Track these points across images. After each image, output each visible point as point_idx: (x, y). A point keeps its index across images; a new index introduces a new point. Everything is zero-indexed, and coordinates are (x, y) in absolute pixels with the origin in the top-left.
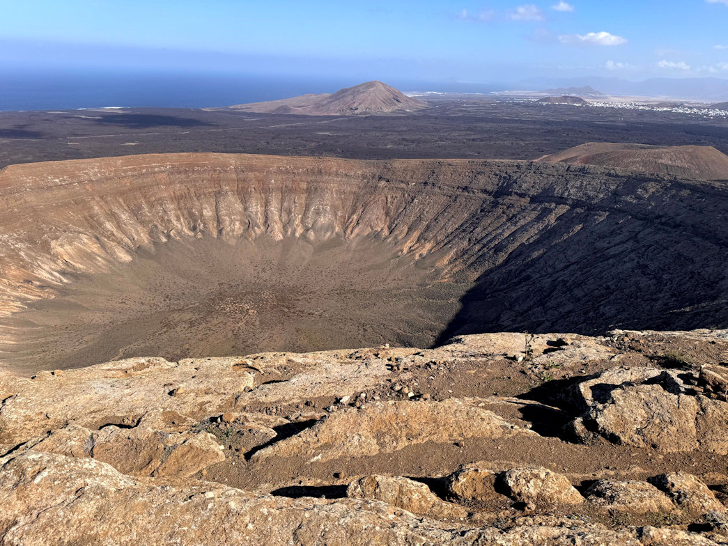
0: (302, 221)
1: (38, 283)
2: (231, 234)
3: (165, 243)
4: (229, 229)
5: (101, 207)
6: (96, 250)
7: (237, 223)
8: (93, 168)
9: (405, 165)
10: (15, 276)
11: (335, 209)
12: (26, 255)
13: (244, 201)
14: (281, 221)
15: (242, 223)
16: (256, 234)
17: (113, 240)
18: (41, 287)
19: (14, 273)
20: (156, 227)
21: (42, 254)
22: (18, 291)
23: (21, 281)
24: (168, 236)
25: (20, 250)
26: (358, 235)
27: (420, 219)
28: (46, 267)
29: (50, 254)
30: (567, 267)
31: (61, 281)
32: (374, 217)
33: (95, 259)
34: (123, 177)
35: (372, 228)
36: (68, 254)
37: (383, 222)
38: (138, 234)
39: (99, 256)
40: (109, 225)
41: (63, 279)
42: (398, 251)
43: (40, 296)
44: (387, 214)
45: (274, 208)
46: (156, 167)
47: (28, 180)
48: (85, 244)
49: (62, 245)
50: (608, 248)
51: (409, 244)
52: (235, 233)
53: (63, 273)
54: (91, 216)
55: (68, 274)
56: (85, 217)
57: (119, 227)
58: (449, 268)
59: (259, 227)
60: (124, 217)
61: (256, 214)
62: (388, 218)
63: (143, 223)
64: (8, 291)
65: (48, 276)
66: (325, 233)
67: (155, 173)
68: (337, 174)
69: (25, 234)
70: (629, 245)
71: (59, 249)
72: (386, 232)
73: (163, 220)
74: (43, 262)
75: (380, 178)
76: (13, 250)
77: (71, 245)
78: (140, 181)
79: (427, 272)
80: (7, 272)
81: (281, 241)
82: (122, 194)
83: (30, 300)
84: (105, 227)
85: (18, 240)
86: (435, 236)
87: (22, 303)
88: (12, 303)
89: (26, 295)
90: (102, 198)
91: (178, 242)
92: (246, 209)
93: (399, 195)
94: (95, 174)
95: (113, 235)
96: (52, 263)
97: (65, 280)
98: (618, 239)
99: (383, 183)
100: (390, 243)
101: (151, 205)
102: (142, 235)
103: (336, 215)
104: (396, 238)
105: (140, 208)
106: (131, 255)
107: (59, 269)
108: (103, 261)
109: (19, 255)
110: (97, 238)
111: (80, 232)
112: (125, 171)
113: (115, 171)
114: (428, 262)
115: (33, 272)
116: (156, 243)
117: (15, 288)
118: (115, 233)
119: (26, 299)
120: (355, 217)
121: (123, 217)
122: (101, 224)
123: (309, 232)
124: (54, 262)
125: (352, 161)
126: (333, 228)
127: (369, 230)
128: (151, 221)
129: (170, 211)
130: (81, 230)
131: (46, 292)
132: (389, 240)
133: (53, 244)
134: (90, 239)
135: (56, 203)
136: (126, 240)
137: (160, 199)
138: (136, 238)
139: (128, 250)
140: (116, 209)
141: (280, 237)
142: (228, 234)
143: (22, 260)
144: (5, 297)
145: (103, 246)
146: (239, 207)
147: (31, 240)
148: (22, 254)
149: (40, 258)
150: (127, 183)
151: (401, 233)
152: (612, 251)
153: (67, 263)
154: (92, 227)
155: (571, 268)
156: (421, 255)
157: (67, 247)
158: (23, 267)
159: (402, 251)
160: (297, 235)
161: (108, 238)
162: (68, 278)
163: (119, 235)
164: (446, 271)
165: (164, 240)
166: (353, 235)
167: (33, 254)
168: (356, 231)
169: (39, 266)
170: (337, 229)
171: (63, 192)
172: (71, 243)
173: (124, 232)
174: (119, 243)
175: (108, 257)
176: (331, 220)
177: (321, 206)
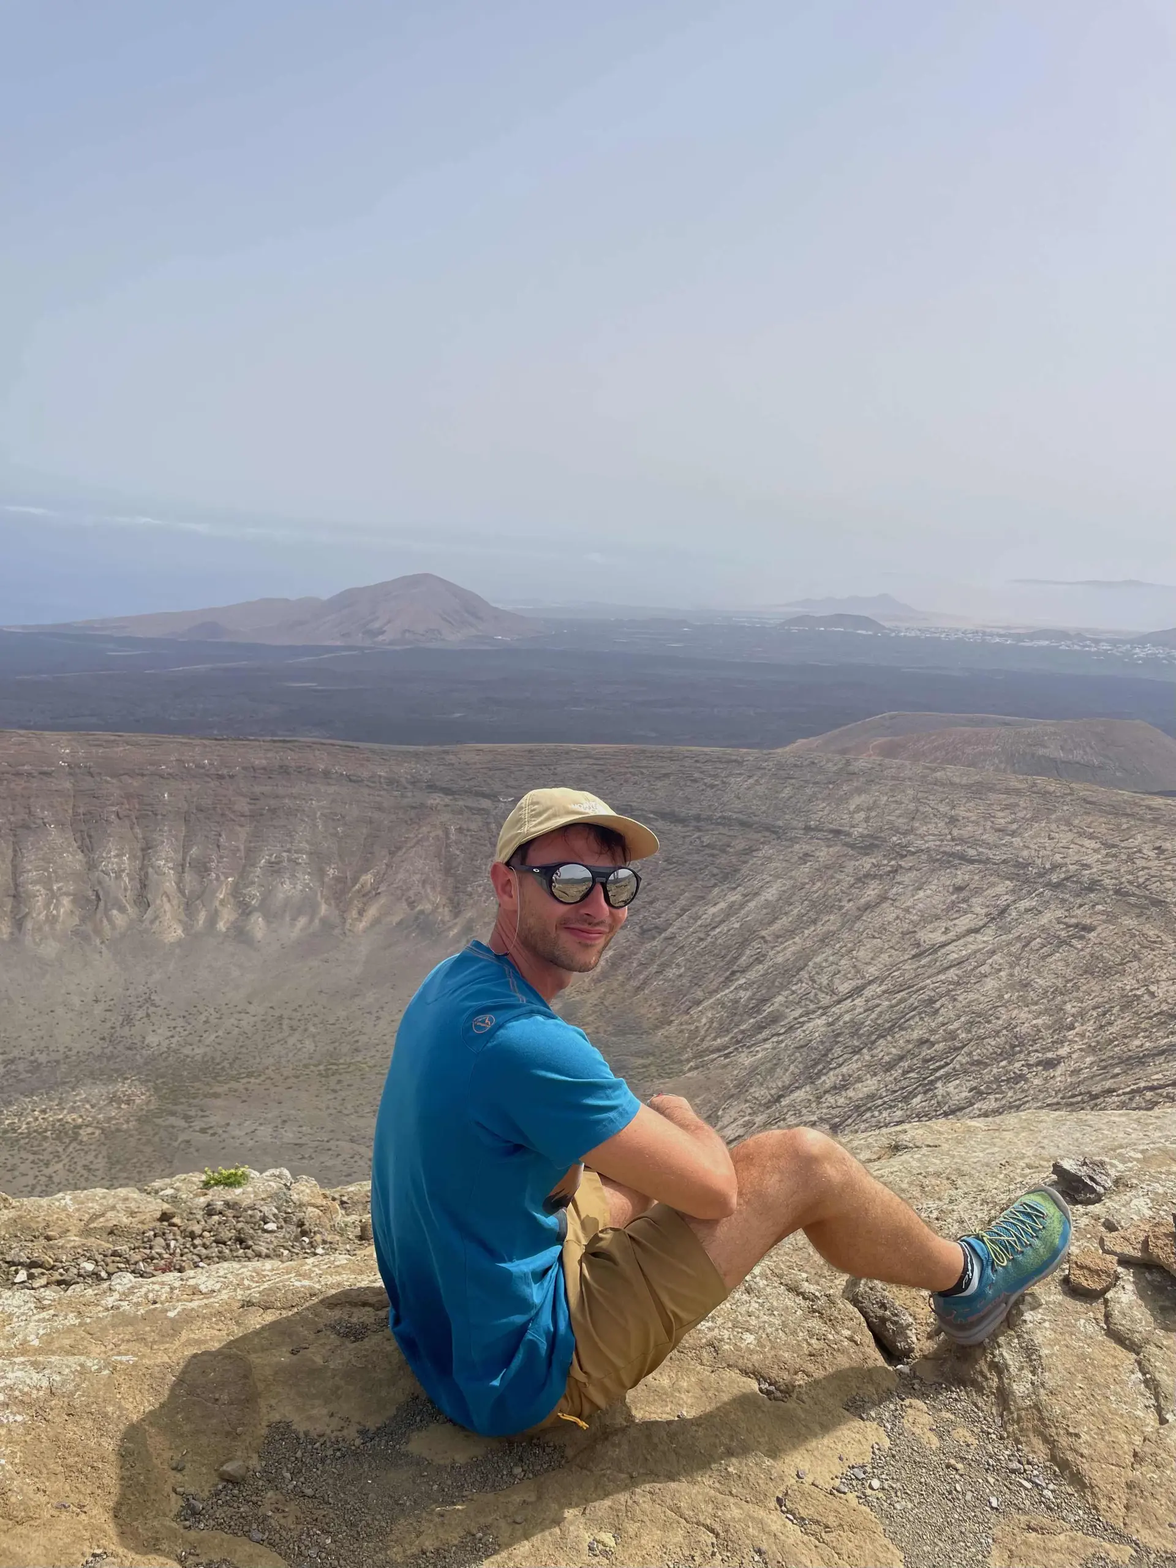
0: (236, 892)
2: (47, 928)
4: (42, 917)
7: (66, 901)
9: (488, 757)
11: (319, 859)
13: (88, 845)
14: (181, 891)
15: (79, 900)
16: (114, 927)
26: (376, 922)
30: (858, 991)
32: (416, 877)
35: (411, 904)
37: (439, 889)
44: (448, 871)
45: (165, 861)
50: (944, 945)
52: (58, 927)
59: (122, 909)
61: (118, 877)
62: (450, 880)
66: (294, 919)
68: (327, 778)
70: (987, 937)
72: (445, 913)
75: (432, 787)
81: (179, 943)
92: (92, 866)
93: (475, 824)
98: (965, 922)
99: (436, 799)
103: (322, 872)
120: (368, 879)
123: (253, 918)
125: (364, 747)
126: (314, 908)
127: (401, 912)
141: (174, 933)
142: (40, 929)
146: (73, 860)
152: (954, 953)
155: (868, 992)
160: (221, 926)
166: (362, 925)
168: (372, 912)
170: (324, 909)
176: (310, 888)
177: (285, 854)
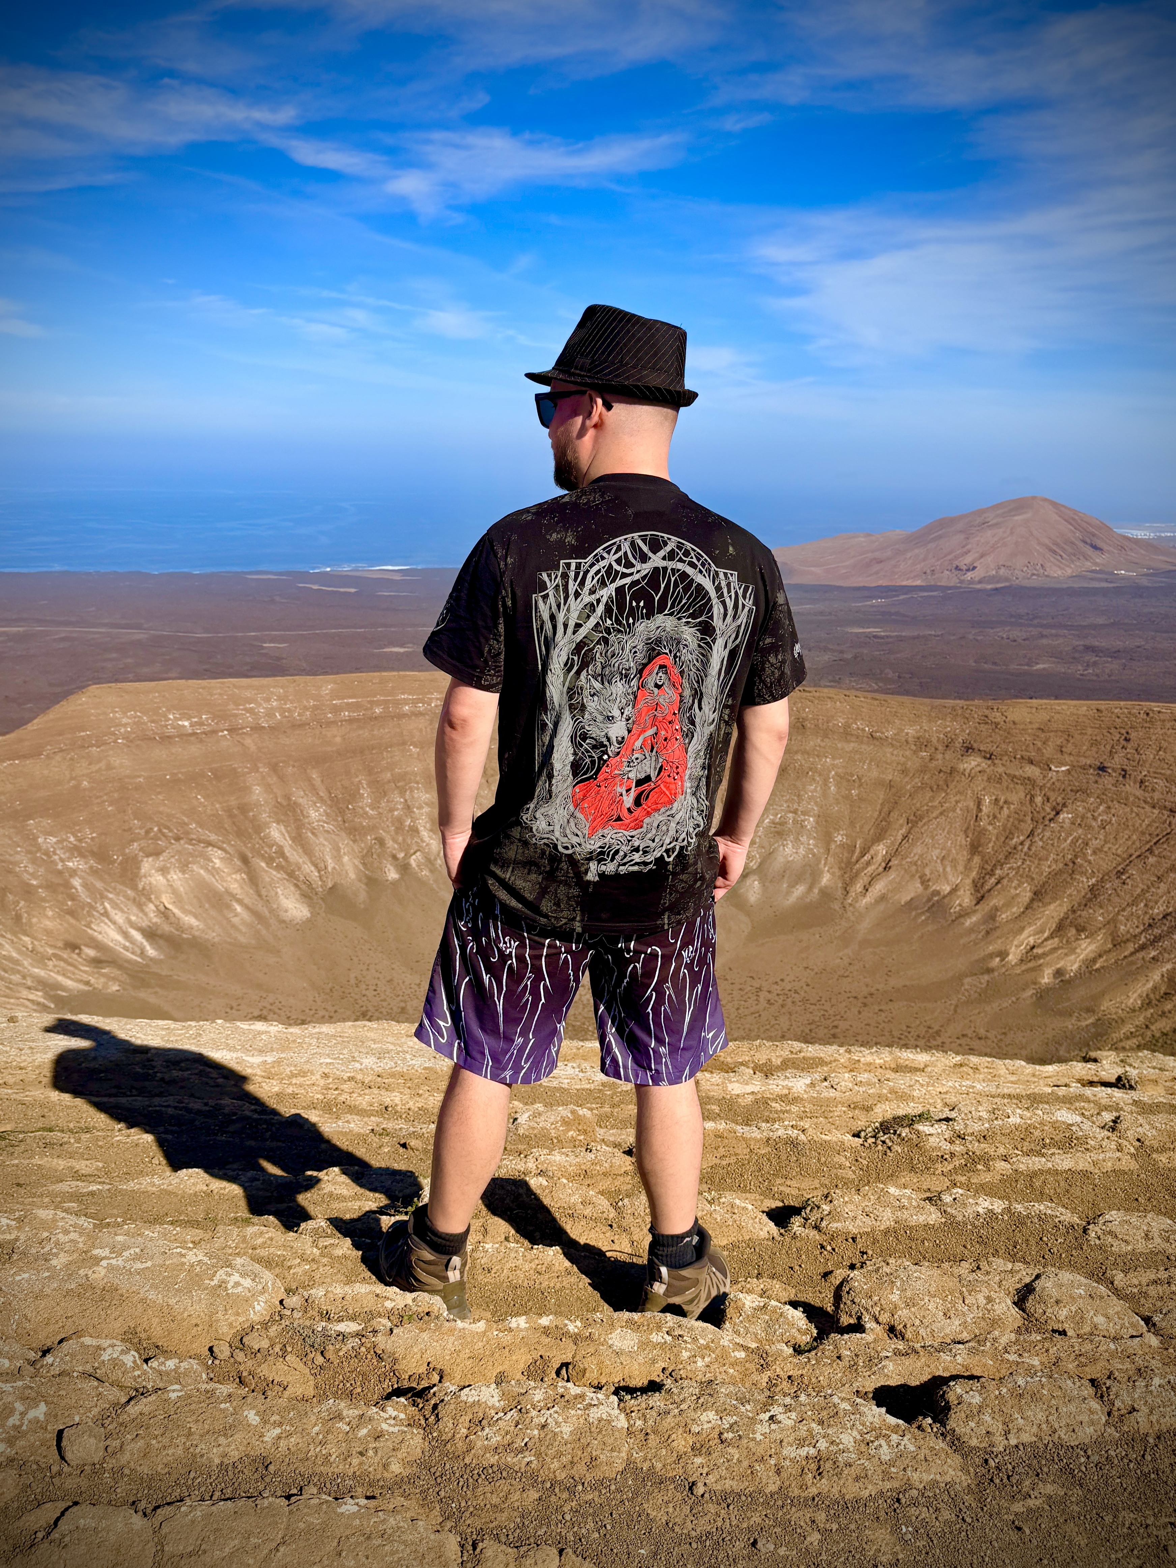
1: (91, 952)
3: (395, 883)
5: (268, 788)
6: (235, 887)
8: (268, 700)
9: (1044, 716)
10: (48, 932)
11: (827, 826)
12: (85, 885)
17: (279, 868)
18: (97, 962)
19: (49, 924)
20: (381, 842)
21: (119, 887)
22: (44, 967)
23: (60, 944)
24: (404, 868)
25: (73, 872)
26: (883, 898)
27: (1071, 868)
28: (119, 918)
29: (134, 888)
31: (143, 953)
32: (935, 853)
33: (229, 907)
34: (330, 724)
35: (925, 882)
36: (175, 892)
37: (961, 868)
38: (338, 858)
39: (240, 901)
40: (277, 833)
41: (148, 947)
42: (991, 956)
43: (87, 983)
44: (975, 848)
46: (405, 702)
47: (124, 721)
48: (214, 871)
49: (164, 871)
51: (1027, 937)
53: (150, 934)
54: (244, 809)
55: (161, 936)
56: (229, 811)
57: (299, 839)
58: (1141, 1020)
60: (315, 814)
62: (977, 859)
63: (354, 832)
64: (25, 963)
65: (119, 938)
66: (792, 885)
67: (404, 716)
68: (846, 734)
69: (92, 839)
71: (158, 879)
72: (966, 898)
73: (399, 826)
74: (115, 906)
75: (968, 749)
76: (60, 873)
77: (184, 872)
78: (365, 733)
79: (1070, 1024)
80: (34, 920)
82: (318, 760)
83: (64, 989)
84: (268, 836)
85: (77, 851)
86: (1112, 922)
87: (47, 996)
88: (25, 993)
89: (60, 978)
90: (274, 768)
91: (421, 882)
93: (1017, 795)
94: (270, 714)
95: (281, 853)
96: (135, 910)
97: (151, 952)
99: (972, 763)
100: (971, 930)
101: (380, 791)
102: (346, 859)
103: (828, 838)
104: (992, 917)
105: (353, 795)
106: (311, 905)
107: (145, 924)
108: (246, 916)
109: (68, 885)
110: (245, 860)
111: (209, 844)
112: (336, 710)
113: (315, 708)
114: (1079, 994)
115: (88, 926)
116: (373, 882)
117: (41, 959)
118: (288, 851)
119: (57, 986)
120: (881, 850)
121: (313, 814)
122: (259, 828)
123: (748, 882)
124: (140, 906)
125: (894, 701)
126: (815, 875)
127: (914, 889)
128: (373, 829)
129: (420, 808)
130: (213, 837)
131: (104, 975)
132: (968, 922)
133: (147, 865)
134: (228, 860)
135: (172, 774)
136: (308, 868)
137: (403, 777)
138: (331, 863)
139: (307, 894)
140: (299, 796)
143: (73, 898)
144: (16, 978)
145: (253, 879)
147: (101, 855)
148: (76, 882)
149: (111, 896)
150: (336, 736)
151: (1008, 905)
153: (165, 913)
154: (240, 834)
156: (1059, 973)
157: (175, 876)
158: (71, 913)
159: (1003, 954)
161: (269, 860)
162: (158, 948)
163: (294, 855)
164: (1129, 1027)
165: (392, 875)
166: (868, 899)
167: (99, 885)
168: (879, 887)
169: (106, 914)
170: (826, 879)
171: (194, 749)
172: (184, 867)
173: (308, 851)
174: (291, 875)
175: (260, 907)
176: (814, 855)
177: (790, 815)
